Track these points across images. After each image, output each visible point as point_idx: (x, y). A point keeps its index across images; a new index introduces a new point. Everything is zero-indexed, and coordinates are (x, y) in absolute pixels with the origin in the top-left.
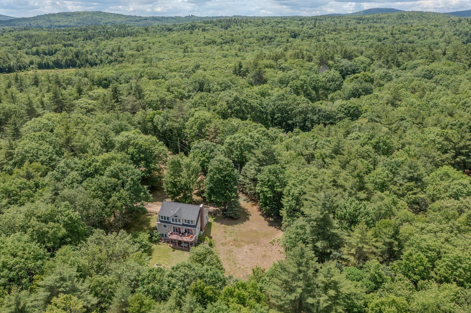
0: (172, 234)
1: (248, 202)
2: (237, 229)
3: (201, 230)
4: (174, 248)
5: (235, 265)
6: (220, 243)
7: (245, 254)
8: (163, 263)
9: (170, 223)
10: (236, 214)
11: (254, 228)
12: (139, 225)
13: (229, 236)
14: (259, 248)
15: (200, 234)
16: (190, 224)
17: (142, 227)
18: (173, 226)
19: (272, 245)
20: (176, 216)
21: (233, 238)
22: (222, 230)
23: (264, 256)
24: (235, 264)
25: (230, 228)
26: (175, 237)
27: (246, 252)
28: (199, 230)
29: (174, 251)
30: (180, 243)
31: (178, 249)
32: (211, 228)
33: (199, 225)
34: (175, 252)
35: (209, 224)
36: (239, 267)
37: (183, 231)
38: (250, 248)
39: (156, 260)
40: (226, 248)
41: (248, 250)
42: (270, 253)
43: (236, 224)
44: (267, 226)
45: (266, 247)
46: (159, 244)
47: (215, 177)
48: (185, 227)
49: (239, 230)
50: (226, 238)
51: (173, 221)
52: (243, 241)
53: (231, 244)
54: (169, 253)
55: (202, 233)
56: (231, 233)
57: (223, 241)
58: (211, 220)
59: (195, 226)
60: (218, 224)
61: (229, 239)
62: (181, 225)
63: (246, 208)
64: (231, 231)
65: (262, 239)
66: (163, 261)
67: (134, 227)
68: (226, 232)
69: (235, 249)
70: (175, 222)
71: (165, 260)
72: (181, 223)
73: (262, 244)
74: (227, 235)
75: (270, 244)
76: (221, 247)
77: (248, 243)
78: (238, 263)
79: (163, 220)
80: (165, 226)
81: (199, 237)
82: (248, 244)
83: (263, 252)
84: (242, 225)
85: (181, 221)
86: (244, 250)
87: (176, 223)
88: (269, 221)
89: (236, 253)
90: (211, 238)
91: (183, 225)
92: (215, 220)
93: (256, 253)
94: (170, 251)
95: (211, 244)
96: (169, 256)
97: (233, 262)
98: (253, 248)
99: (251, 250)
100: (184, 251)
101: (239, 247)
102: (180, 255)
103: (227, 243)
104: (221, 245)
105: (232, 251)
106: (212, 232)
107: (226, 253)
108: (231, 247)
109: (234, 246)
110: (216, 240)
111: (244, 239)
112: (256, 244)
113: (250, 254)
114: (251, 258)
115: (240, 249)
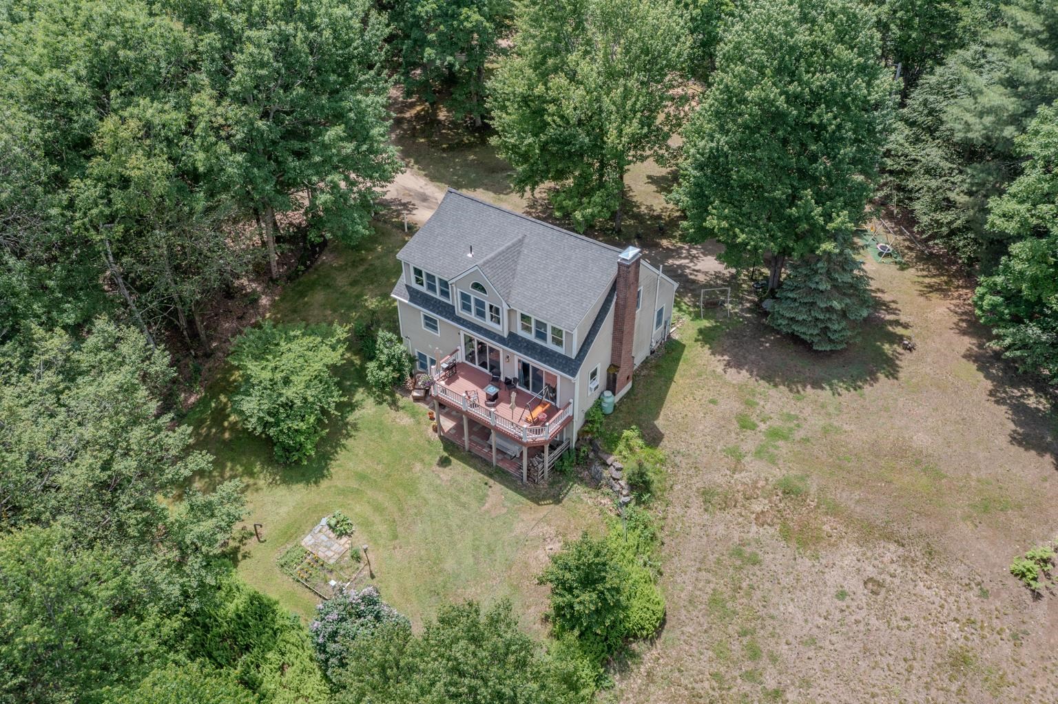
0: (453, 372)
1: (903, 267)
2: (816, 422)
3: (611, 385)
5: (748, 666)
6: (697, 483)
7: (828, 602)
8: (366, 524)
9: (448, 311)
10: (826, 330)
11: (921, 439)
12: (354, 283)
13: (759, 453)
14: (929, 591)
15: (598, 404)
16: (549, 345)
17: (359, 296)
18: (464, 331)
19: (1027, 596)
20: (477, 286)
21: (778, 473)
22: (730, 405)
23: (960, 662)
24: (754, 654)
25: (775, 401)
26: (463, 392)
27: (842, 595)
28: (601, 380)
29: (444, 462)
30: (482, 431)
31: (470, 458)
32: (670, 380)
33: (600, 356)
34: (446, 474)
35: (669, 353)
36: (771, 684)
37: (510, 367)
38: (870, 571)
39: (343, 492)
40: (724, 526)
41: (854, 584)
42: (1007, 648)
43: (817, 384)
44: (1002, 440)
45: (984, 594)
46: (394, 404)
47: (750, 95)
48: (518, 357)
49: (825, 431)
50: (736, 458)
51: (466, 307)
52: (834, 510)
53: (757, 508)
54: (418, 466)
55: (610, 400)
56: (775, 434)
57: (719, 478)
58: (685, 328)
59: (570, 366)
60: (717, 363)
61: (755, 470)
62: (501, 340)
63: (886, 297)
64: (776, 423)
65: (966, 528)
66: (368, 512)
67: (328, 286)
68: (745, 424)
69: (777, 556)
70: (472, 317)
71: (378, 509)
72: (502, 329)
73: (958, 570)
74: (749, 444)
75: (1012, 582)
76: (696, 512)
77: (869, 533)
78: (774, 659)
79: (424, 289)
80: (431, 324)
81: (589, 420)
82: (862, 541)
83: (954, 631)
84: (848, 396)
85: (504, 316)
86: (833, 577)
87: (478, 321)
88: (1020, 410)
89: (775, 580)
90: (653, 439)
91: (513, 341)
92: (706, 336)
93: (904, 624)
94: (427, 458)
95: (640, 486)
96: (411, 487)
97: (746, 640)
98: (888, 579)
99: (874, 585)
100: (491, 482)
101: (803, 544)
102: (463, 499)
103: (740, 496)
104: (697, 502)
105: (755, 562)
106: (667, 404)
107: (718, 562)
108: (754, 528)
109: (771, 531)
110: (678, 460)
111: (848, 498)
112: (916, 552)
113: (863, 613)
114: (866, 650)
115: (808, 563)
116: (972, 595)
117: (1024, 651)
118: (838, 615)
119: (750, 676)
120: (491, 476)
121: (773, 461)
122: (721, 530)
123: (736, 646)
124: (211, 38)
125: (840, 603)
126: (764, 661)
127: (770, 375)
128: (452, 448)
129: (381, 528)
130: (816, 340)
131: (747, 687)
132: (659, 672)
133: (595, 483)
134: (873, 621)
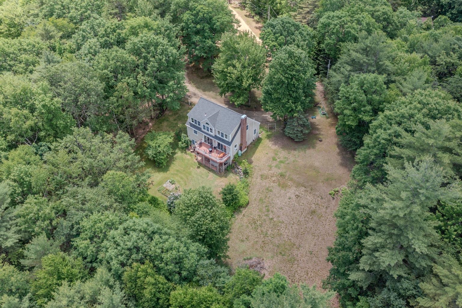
0: (201, 145)
1: (328, 118)
2: (292, 159)
3: (241, 149)
5: (266, 213)
6: (260, 173)
7: (287, 200)
8: (179, 182)
9: (200, 129)
11: (317, 164)
12: (175, 120)
13: (276, 166)
14: (310, 198)
15: (237, 154)
16: (224, 138)
17: (176, 124)
18: (204, 134)
19: (331, 199)
20: (207, 123)
21: (280, 171)
22: (271, 155)
23: (313, 212)
25: (283, 154)
26: (203, 150)
27: (290, 198)
28: (238, 147)
29: (198, 167)
30: (208, 160)
31: (205, 168)
32: (257, 148)
33: (237, 141)
34: (199, 170)
35: (258, 141)
36: (271, 217)
37: (215, 143)
38: (297, 193)
39: (173, 174)
40: (266, 183)
41: (293, 196)
42: (324, 210)
43: (295, 149)
44: (336, 164)
45: (322, 198)
46: (186, 153)
47: (276, 77)
48: (217, 141)
49: (294, 161)
50: (270, 167)
51: (204, 129)
52: (291, 180)
53: (273, 179)
54: (192, 168)
55: (240, 153)
56: (281, 162)
57: (265, 172)
58: (263, 135)
59: (229, 144)
60: (271, 144)
61: (274, 170)
62: (213, 137)
63: (319, 127)
64: (282, 159)
65: (321, 184)
66: (179, 179)
67: (168, 121)
68: (274, 159)
69: (276, 190)
70: (206, 131)
71: (182, 178)
72: (213, 134)
73: (317, 193)
74: (274, 164)
75: (329, 196)
76: (259, 180)
77: (299, 185)
78: (272, 212)
79: (194, 123)
80: (196, 132)
81: (235, 158)
82: (297, 187)
83: (313, 206)
84: (302, 153)
85: (213, 131)
86: (288, 195)
87: (207, 132)
89: (275, 195)
90: (251, 163)
91: (216, 137)
92: (268, 137)
93: (302, 205)
94: (194, 167)
95: (246, 173)
96: (190, 173)
97: (266, 208)
98: (301, 195)
99: (297, 196)
100: (210, 172)
101: (283, 187)
102: (203, 176)
103: (270, 176)
104: (259, 178)
105: (271, 191)
106: (255, 154)
107: (263, 191)
108: (272, 184)
109: (276, 184)
110: (256, 167)
111: (295, 177)
112: (309, 189)
113: (294, 202)
114: (293, 210)
115: (283, 191)
116: (319, 199)
117: (328, 210)
118: (288, 203)
119: (266, 215)
120: (210, 171)
121: (279, 168)
122: (264, 184)
123: (264, 209)
124: (142, 60)
125: (289, 200)
126: (270, 212)
127: (284, 147)
128: (200, 164)
129: (182, 183)
130: (295, 138)
131: (265, 218)
132: (246, 214)
133: (236, 173)
134: (296, 204)
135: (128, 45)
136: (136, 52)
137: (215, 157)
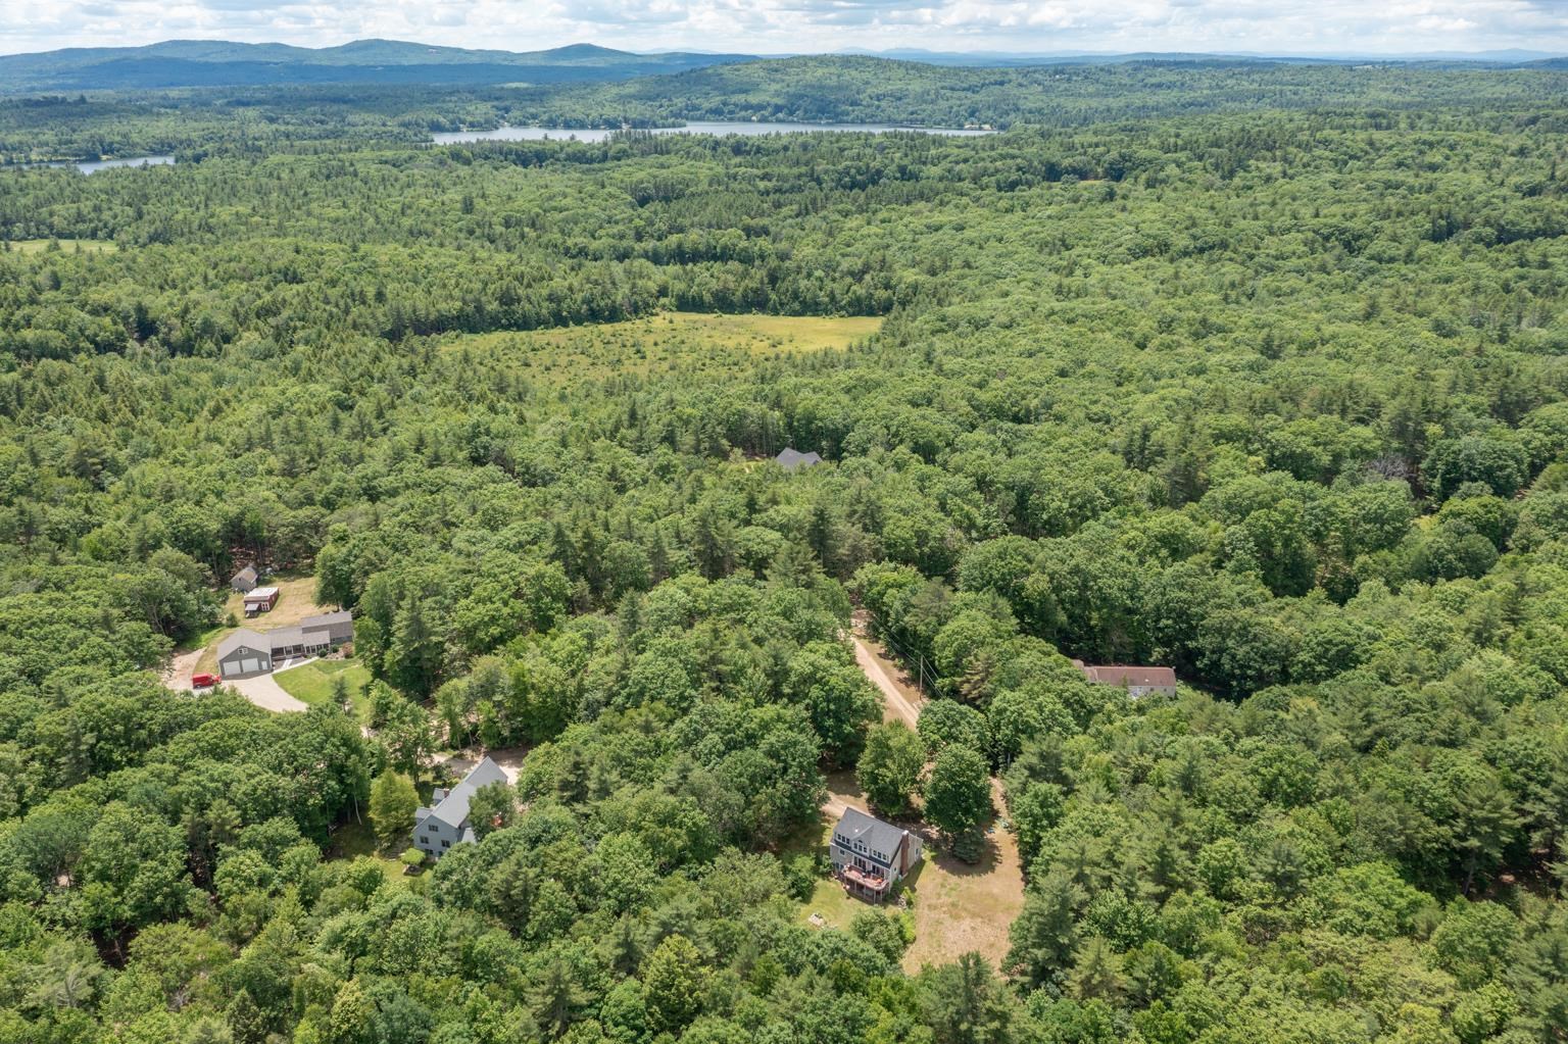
0: (850, 869)
1: (1009, 833)
2: (965, 885)
3: (901, 873)
4: (850, 894)
5: (938, 948)
6: (926, 903)
7: (961, 932)
8: (827, 915)
9: (849, 849)
10: (973, 856)
11: (995, 891)
12: (804, 839)
13: (946, 894)
14: (988, 930)
15: (897, 879)
16: (882, 859)
17: (808, 841)
18: (854, 855)
20: (860, 841)
21: (951, 900)
22: (939, 880)
25: (953, 879)
26: (854, 875)
27: (964, 931)
28: (898, 871)
29: (848, 898)
30: (861, 887)
31: (857, 897)
32: (920, 872)
33: (897, 864)
34: (850, 901)
35: (921, 863)
36: (943, 952)
37: (870, 866)
38: (973, 925)
39: (818, 906)
40: (934, 915)
41: (968, 927)
43: (968, 875)
46: (828, 880)
47: (940, 784)
48: (872, 863)
49: (967, 888)
50: (939, 896)
51: (856, 847)
52: (966, 910)
53: (944, 909)
54: (840, 899)
55: (901, 878)
56: (951, 889)
57: (933, 901)
58: (926, 855)
59: (888, 866)
60: (937, 867)
61: (944, 899)
62: (867, 858)
63: (999, 845)
64: (953, 886)
65: (1000, 914)
66: (827, 912)
68: (943, 886)
69: (948, 921)
70: (858, 850)
71: (830, 911)
72: (867, 855)
74: (943, 891)
76: (926, 911)
77: (974, 915)
79: (841, 841)
80: (842, 852)
81: (894, 884)
82: (972, 918)
84: (976, 878)
85: (868, 850)
86: (963, 925)
87: (860, 852)
89: (947, 928)
90: (913, 890)
91: (871, 858)
92: (934, 859)
93: (979, 937)
94: (843, 896)
95: (910, 903)
96: (839, 905)
97: (937, 943)
98: (977, 927)
99: (973, 928)
100: (864, 902)
101: (956, 918)
102: (854, 907)
103: (939, 906)
104: (926, 908)
105: (942, 923)
106: (919, 879)
107: (932, 923)
108: (942, 915)
109: (947, 915)
110: (921, 896)
111: (970, 906)
112: (986, 920)
113: (969, 935)
115: (956, 923)
116: (998, 931)
118: (962, 936)
120: (864, 900)
121: (950, 896)
123: (935, 944)
124: (781, 765)
127: (953, 873)
129: (831, 915)
130: (967, 860)
131: (937, 954)
132: (916, 950)
133: (896, 904)
135: (763, 745)
136: (772, 754)
137: (871, 883)
